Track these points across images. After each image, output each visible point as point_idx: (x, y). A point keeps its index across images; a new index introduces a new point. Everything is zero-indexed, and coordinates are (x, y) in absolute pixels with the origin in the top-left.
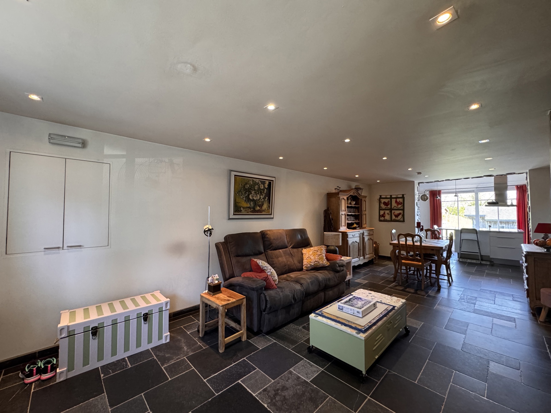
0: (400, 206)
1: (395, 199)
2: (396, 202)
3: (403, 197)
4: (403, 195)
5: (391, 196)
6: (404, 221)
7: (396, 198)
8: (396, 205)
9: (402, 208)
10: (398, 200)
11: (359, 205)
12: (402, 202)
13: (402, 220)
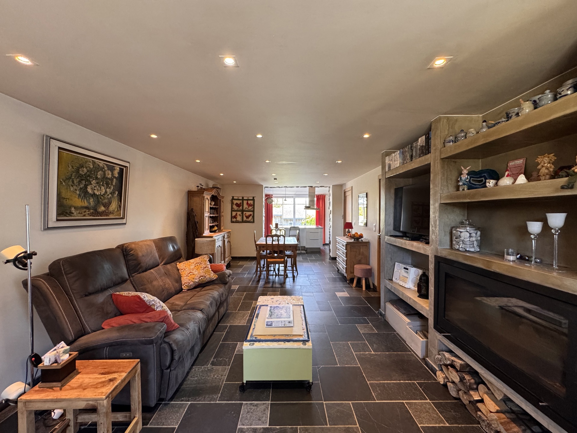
0: (250, 208)
1: (246, 201)
2: (247, 203)
3: (253, 200)
4: (253, 197)
5: (243, 197)
6: (253, 222)
7: (248, 200)
8: (247, 207)
9: (252, 210)
10: (249, 202)
11: (217, 206)
12: (253, 204)
13: (252, 221)
